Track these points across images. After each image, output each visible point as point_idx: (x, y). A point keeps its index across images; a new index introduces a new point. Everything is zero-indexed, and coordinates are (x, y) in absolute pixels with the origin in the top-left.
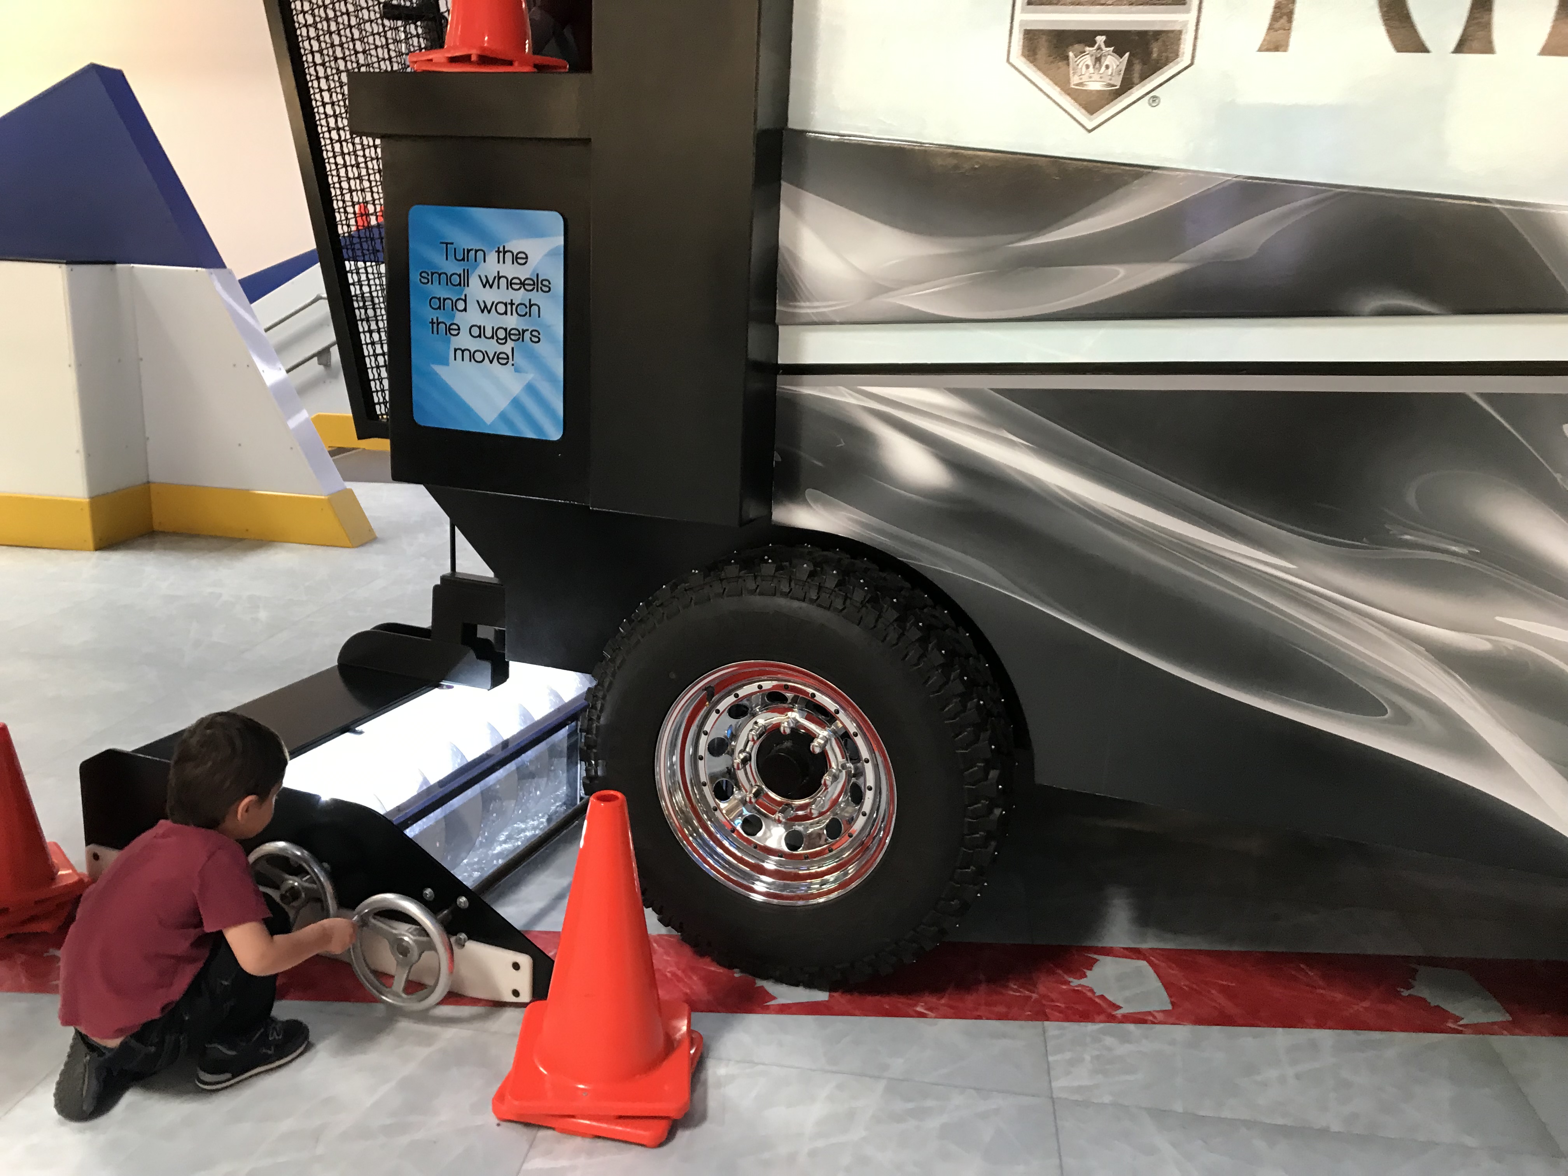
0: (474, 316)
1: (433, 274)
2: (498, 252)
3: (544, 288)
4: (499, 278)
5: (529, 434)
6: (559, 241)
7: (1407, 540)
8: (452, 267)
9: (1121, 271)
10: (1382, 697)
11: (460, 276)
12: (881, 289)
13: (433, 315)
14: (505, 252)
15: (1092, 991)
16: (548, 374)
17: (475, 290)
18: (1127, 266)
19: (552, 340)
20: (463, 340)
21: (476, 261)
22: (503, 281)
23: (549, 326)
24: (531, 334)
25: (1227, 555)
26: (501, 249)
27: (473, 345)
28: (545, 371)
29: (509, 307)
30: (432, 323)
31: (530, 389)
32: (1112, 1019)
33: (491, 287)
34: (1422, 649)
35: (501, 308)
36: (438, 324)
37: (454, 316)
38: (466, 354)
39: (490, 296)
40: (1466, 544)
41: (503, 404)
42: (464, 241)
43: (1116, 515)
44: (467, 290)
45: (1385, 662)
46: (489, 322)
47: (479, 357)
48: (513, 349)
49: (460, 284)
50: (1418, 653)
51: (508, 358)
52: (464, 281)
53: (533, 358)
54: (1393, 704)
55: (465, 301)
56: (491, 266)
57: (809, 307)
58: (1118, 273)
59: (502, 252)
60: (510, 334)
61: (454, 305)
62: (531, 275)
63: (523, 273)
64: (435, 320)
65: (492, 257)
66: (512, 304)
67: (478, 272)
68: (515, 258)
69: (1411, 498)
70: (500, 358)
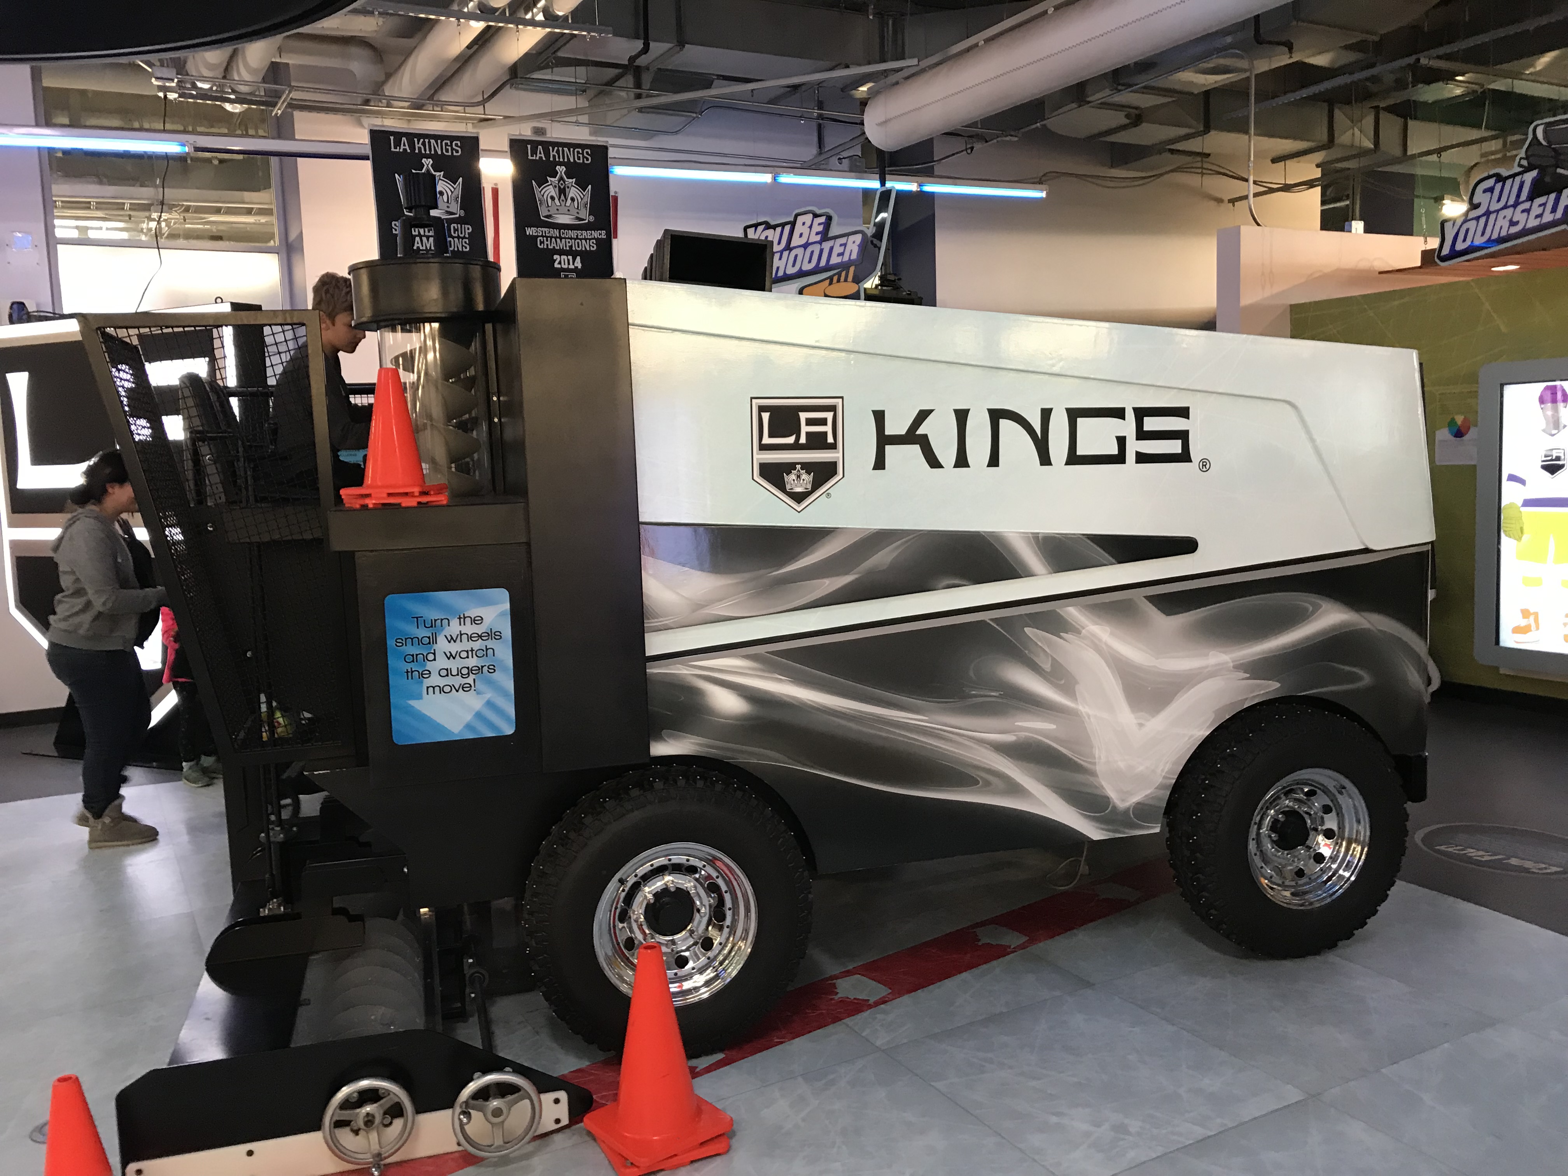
0: (442, 662)
1: (406, 639)
2: (460, 618)
3: (497, 637)
4: (461, 635)
5: (489, 734)
6: (507, 606)
7: (974, 694)
8: (422, 633)
9: (827, 581)
10: (978, 776)
11: (429, 638)
12: (700, 606)
13: (409, 667)
14: (465, 618)
15: (848, 998)
16: (504, 693)
17: (442, 645)
18: (830, 579)
19: (505, 669)
20: (435, 680)
21: (442, 626)
22: (464, 637)
23: (502, 661)
24: (489, 668)
25: (895, 719)
26: (462, 616)
27: (441, 682)
28: (500, 690)
29: (470, 653)
30: (407, 672)
31: (489, 704)
32: (870, 1007)
33: (455, 642)
34: (988, 746)
35: (464, 655)
36: (412, 672)
37: (425, 666)
38: (437, 689)
39: (454, 648)
40: (997, 691)
41: (468, 717)
42: (431, 614)
43: (839, 709)
44: (435, 646)
45: (973, 756)
46: (453, 665)
47: (447, 689)
48: (474, 680)
49: (429, 643)
50: (986, 748)
51: (471, 686)
52: (433, 640)
53: (490, 683)
54: (981, 778)
55: (434, 654)
56: (454, 628)
57: (656, 622)
58: (825, 583)
59: (462, 619)
60: (472, 670)
61: (425, 658)
62: (487, 629)
63: (479, 629)
64: (409, 670)
65: (455, 622)
66: (472, 650)
67: (444, 633)
68: (474, 621)
69: (971, 674)
70: (465, 688)
